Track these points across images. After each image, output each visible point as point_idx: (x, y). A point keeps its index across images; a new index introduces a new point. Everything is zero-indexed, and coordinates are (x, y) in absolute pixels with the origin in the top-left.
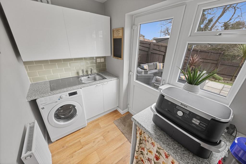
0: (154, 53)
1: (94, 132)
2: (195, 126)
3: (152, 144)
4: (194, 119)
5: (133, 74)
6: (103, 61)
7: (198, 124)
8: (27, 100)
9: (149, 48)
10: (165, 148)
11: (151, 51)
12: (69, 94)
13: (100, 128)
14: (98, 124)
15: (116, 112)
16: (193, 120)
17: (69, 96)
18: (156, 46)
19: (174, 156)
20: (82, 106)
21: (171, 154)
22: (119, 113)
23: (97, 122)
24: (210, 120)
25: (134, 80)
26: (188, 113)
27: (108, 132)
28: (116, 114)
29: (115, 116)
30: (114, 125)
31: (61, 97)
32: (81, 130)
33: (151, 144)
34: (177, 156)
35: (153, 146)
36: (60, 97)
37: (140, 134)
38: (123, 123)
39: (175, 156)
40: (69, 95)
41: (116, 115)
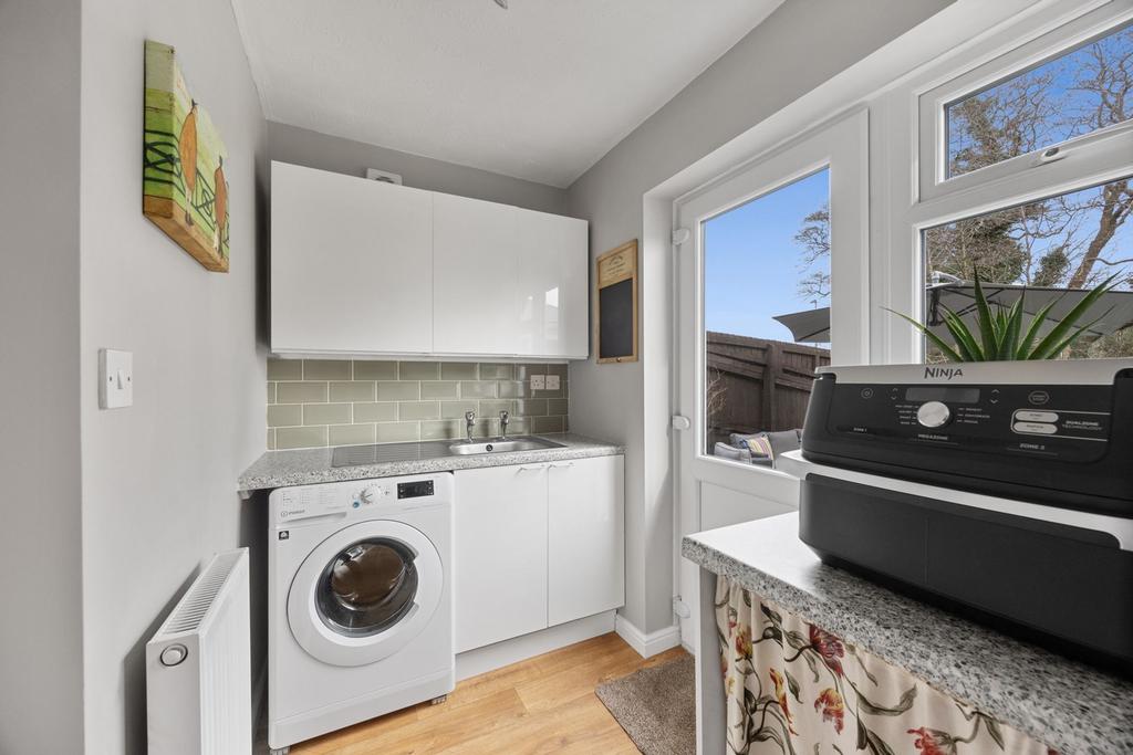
0: (791, 389)
1: (486, 730)
2: (1036, 447)
3: (823, 706)
4: (1021, 415)
5: (687, 422)
6: (557, 387)
7: (1052, 429)
8: (238, 487)
9: (765, 366)
10: (901, 649)
11: (776, 377)
12: (399, 485)
13: (521, 715)
14: (512, 693)
15: (610, 642)
16: (1016, 421)
17: (399, 498)
18: (795, 357)
19: (966, 680)
20: (445, 565)
21: (946, 671)
22: (627, 650)
23: (506, 684)
24: (1110, 382)
25: (699, 454)
26: (975, 396)
27: (564, 742)
28: (611, 652)
29: (606, 660)
30: (597, 711)
31: (366, 494)
32: (422, 714)
33: (821, 711)
34: (987, 679)
35: (832, 724)
36: (363, 496)
37: (739, 648)
38: (648, 704)
39: (975, 680)
40: (399, 492)
41: (612, 657)
